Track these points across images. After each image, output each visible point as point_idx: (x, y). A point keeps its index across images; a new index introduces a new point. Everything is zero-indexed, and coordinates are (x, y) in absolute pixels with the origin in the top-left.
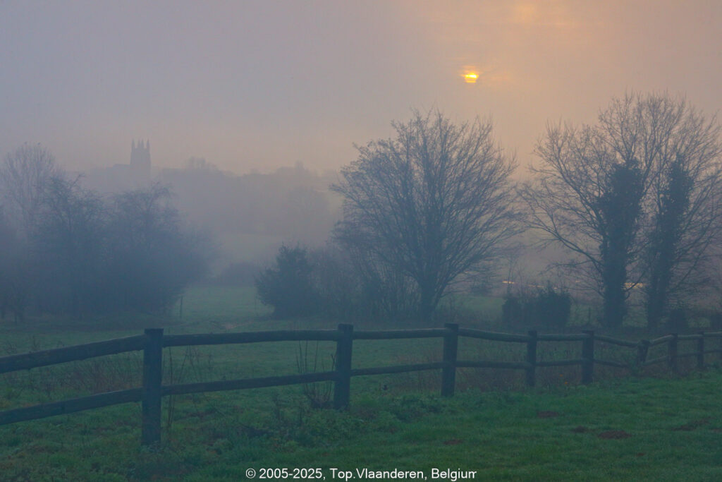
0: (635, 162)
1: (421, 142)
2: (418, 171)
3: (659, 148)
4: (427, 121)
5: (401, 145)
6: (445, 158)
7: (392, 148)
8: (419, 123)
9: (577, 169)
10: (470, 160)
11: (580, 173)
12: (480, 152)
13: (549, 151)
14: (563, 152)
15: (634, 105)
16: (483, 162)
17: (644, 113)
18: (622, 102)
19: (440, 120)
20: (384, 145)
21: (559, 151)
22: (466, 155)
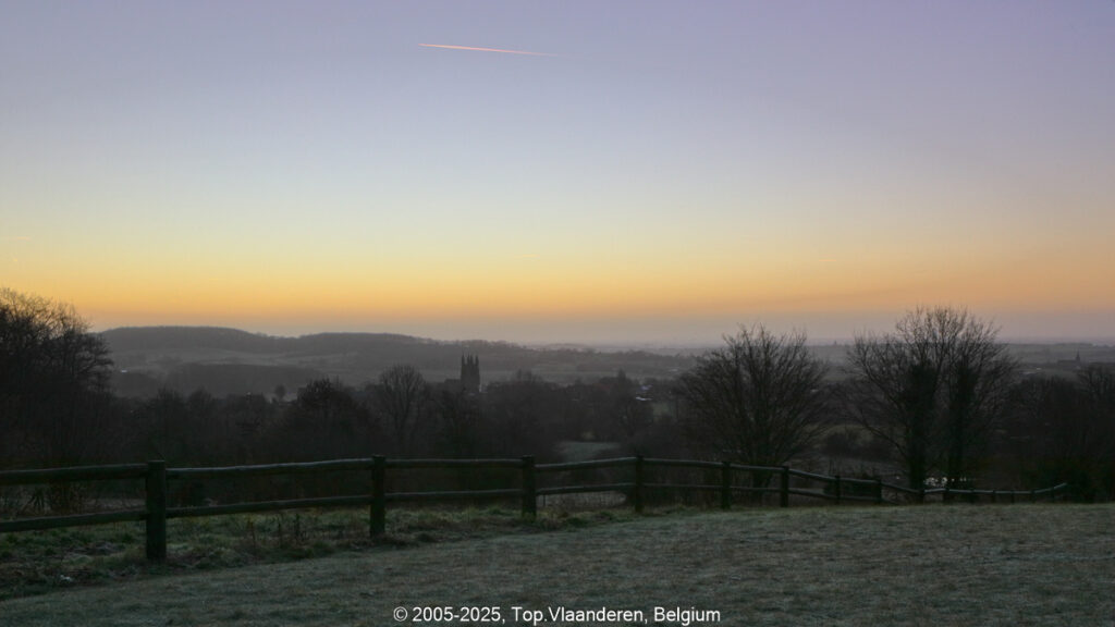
0: (929, 362)
1: (747, 352)
2: (746, 376)
3: (946, 351)
4: (752, 334)
5: (731, 354)
6: (768, 363)
7: (723, 357)
8: (745, 335)
9: (881, 369)
10: (790, 365)
11: (883, 372)
12: (798, 357)
13: (856, 355)
14: (868, 356)
15: (924, 317)
16: (801, 366)
17: (933, 321)
18: (915, 314)
19: (763, 333)
20: (717, 355)
21: (865, 354)
22: (786, 361)
